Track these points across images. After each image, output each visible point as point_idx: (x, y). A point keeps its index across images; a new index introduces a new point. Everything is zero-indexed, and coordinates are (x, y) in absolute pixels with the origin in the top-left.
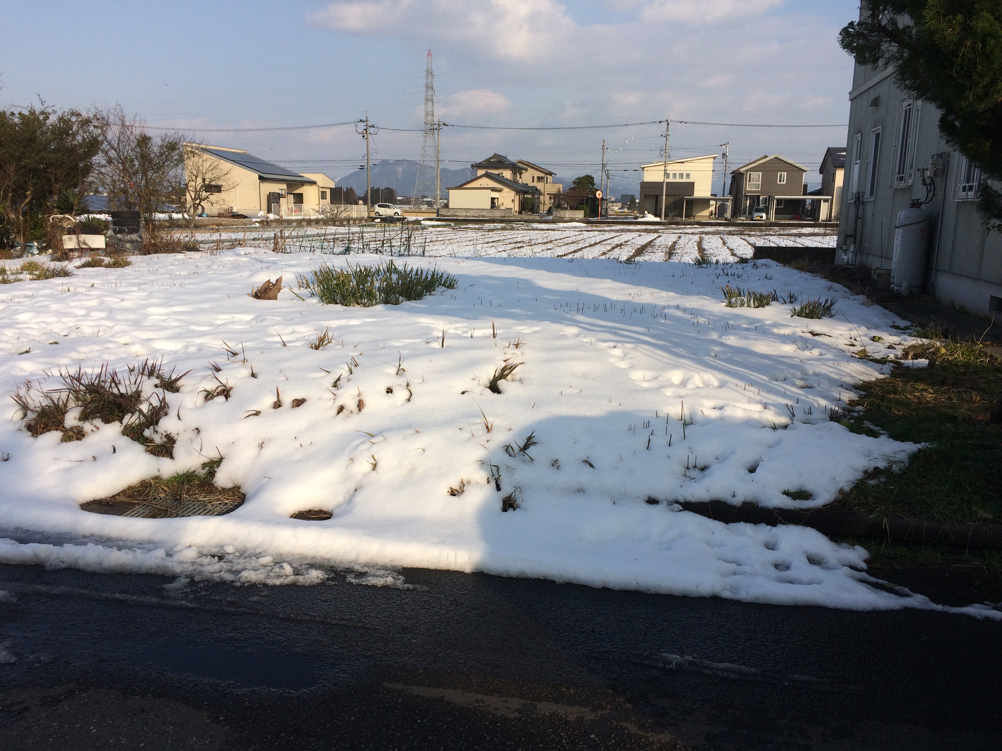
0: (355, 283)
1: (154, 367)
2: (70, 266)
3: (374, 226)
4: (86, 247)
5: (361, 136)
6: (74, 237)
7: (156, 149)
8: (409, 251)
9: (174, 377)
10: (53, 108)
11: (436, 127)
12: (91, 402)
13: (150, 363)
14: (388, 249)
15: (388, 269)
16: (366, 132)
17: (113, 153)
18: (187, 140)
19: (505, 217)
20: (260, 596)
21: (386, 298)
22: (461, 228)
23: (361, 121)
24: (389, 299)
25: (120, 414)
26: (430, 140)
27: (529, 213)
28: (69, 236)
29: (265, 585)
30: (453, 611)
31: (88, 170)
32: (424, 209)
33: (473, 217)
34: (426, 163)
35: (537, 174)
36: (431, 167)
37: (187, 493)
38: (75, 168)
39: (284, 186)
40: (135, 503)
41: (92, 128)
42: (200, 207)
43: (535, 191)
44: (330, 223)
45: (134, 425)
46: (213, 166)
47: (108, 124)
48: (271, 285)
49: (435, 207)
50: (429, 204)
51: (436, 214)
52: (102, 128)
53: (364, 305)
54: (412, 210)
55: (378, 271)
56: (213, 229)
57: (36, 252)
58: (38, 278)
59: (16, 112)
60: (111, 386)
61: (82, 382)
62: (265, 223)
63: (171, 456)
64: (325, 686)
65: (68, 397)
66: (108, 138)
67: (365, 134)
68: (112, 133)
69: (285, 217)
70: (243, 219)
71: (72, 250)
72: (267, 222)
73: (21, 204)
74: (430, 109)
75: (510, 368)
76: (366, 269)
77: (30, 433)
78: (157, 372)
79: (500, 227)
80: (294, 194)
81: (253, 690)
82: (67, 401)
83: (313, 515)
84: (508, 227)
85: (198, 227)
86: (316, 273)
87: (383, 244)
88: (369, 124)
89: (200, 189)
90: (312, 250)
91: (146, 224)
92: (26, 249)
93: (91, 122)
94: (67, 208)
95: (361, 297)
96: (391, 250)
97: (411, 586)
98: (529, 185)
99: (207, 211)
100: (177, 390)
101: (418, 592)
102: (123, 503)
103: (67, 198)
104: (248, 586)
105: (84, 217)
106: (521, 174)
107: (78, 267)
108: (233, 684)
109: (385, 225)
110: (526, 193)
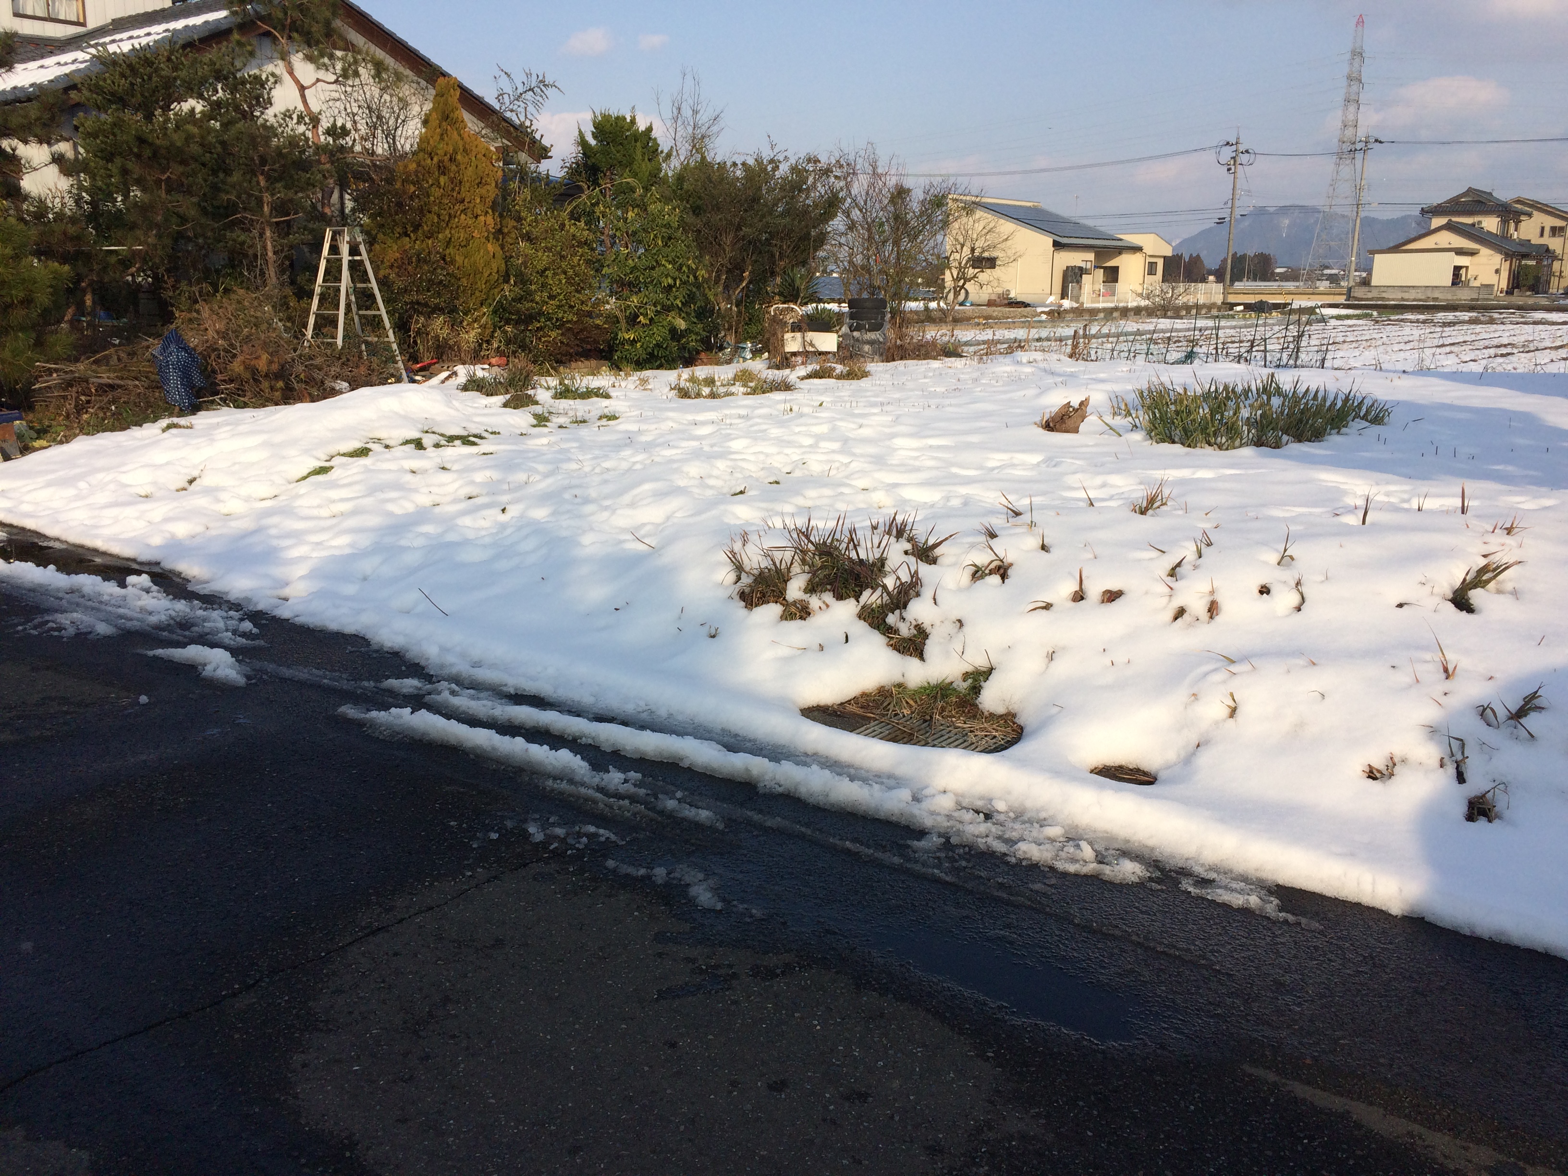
0: (1207, 410)
1: (904, 524)
2: (792, 375)
3: (1233, 317)
4: (813, 350)
5: (1226, 167)
6: (798, 335)
7: (915, 206)
8: (1297, 358)
9: (931, 542)
10: (786, 154)
11: (1359, 146)
12: (821, 568)
13: (899, 519)
14: (1259, 355)
15: (1265, 389)
16: (1235, 161)
17: (856, 214)
18: (960, 191)
19: (1477, 300)
20: (1045, 884)
21: (1259, 438)
22: (1390, 320)
23: (1228, 143)
24: (1264, 438)
25: (857, 589)
26: (1346, 170)
27: (1528, 293)
28: (793, 334)
29: (1052, 869)
30: (1366, 973)
31: (821, 240)
32: (1321, 289)
33: (1414, 300)
34: (1335, 209)
35: (1550, 222)
36: (1343, 216)
37: (940, 714)
38: (806, 237)
39: (1091, 256)
40: (870, 718)
41: (832, 179)
42: (963, 291)
43: (1546, 253)
44: (1158, 313)
45: (874, 606)
46: (988, 228)
47: (854, 173)
48: (1071, 409)
49: (1342, 284)
50: (1333, 279)
51: (1345, 297)
52: (845, 178)
53: (1220, 447)
54: (1300, 290)
55: (1247, 392)
56: (979, 324)
57: (749, 355)
58: (754, 392)
59: (739, 162)
60: (847, 548)
61: (812, 538)
62: (1057, 315)
63: (921, 656)
64: (1146, 1045)
65: (793, 558)
66: (853, 193)
67: (1232, 165)
68: (859, 186)
69: (1087, 305)
70: (1023, 309)
71: (794, 354)
72: (1059, 314)
73: (735, 289)
74: (1351, 117)
75: (1495, 570)
76: (1226, 388)
77: (743, 604)
78: (908, 532)
79: (1467, 318)
80: (1105, 268)
81: (1036, 1024)
82: (792, 564)
83: (1126, 774)
84: (1482, 318)
85: (958, 321)
86: (1141, 393)
87: (1252, 346)
88: (1242, 148)
89: (966, 264)
90: (1132, 355)
91: (892, 317)
92: (738, 350)
93: (832, 172)
94: (791, 295)
95: (1215, 434)
96: (1265, 356)
97: (1291, 918)
98: (1533, 242)
99: (972, 297)
100: (934, 561)
101: (1303, 929)
102: (855, 715)
103: (793, 281)
104: (1026, 867)
105: (811, 307)
106: (1518, 222)
107: (802, 379)
108: (1006, 1007)
109: (1250, 315)
110: (1525, 256)
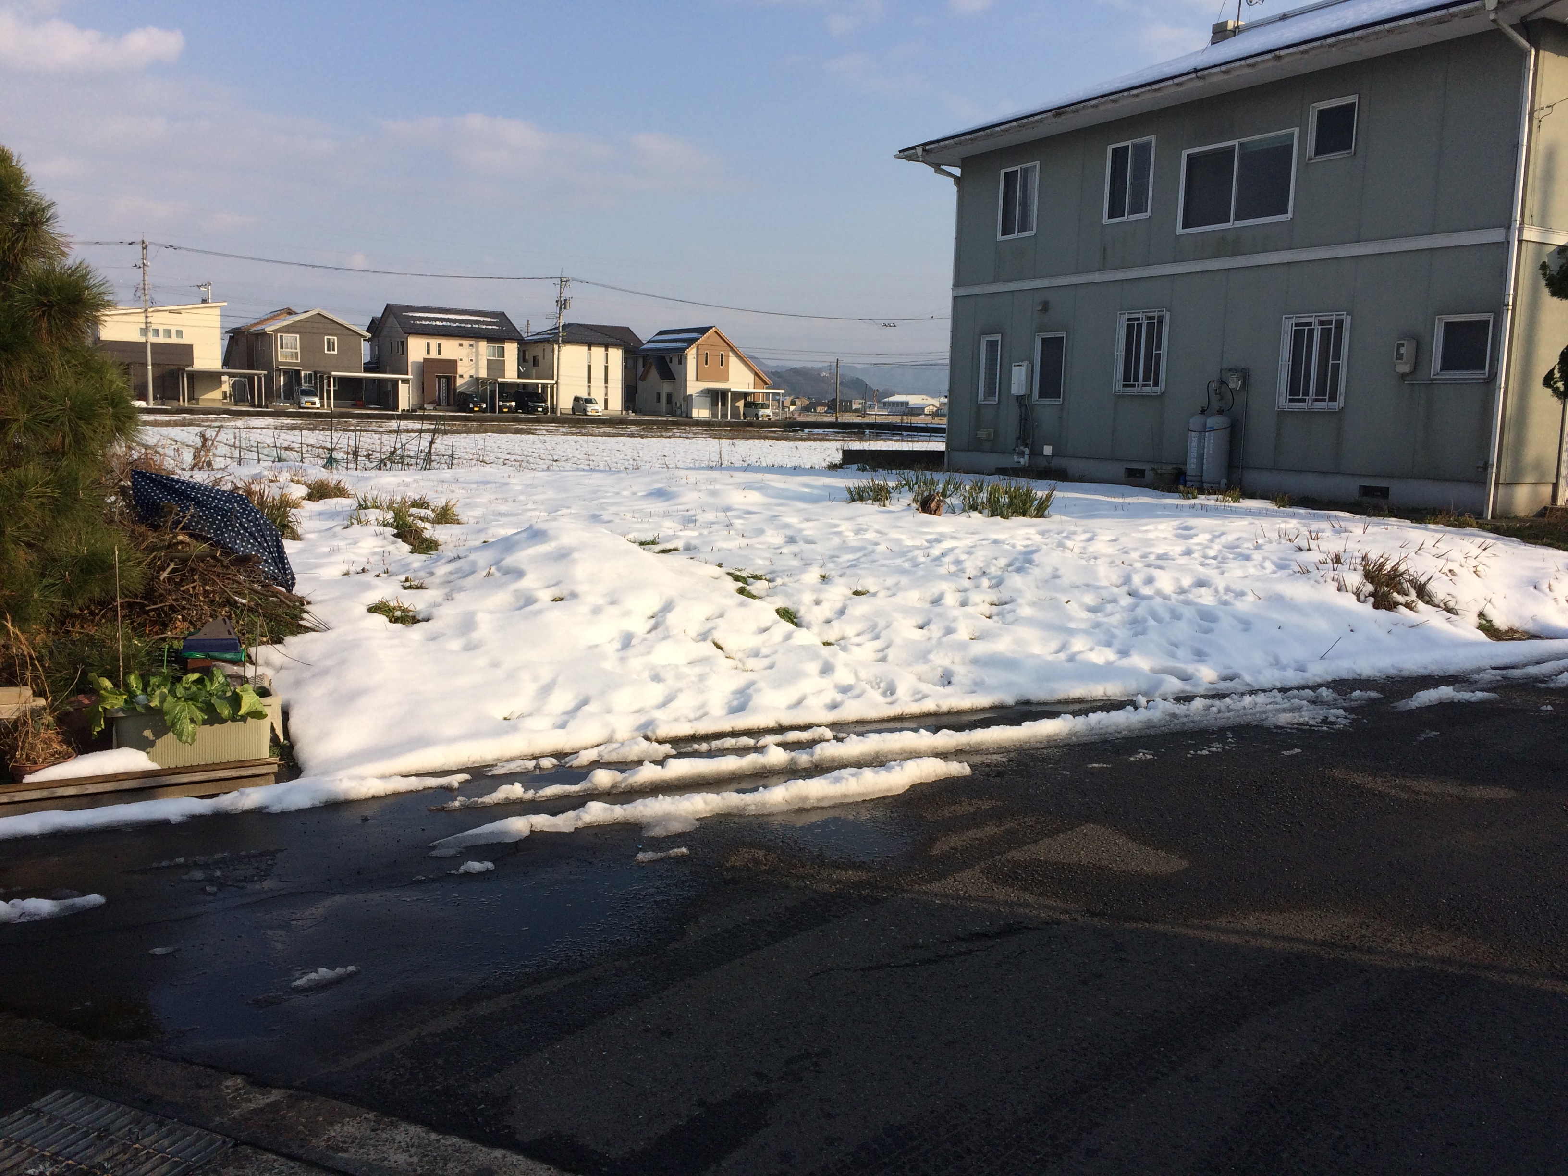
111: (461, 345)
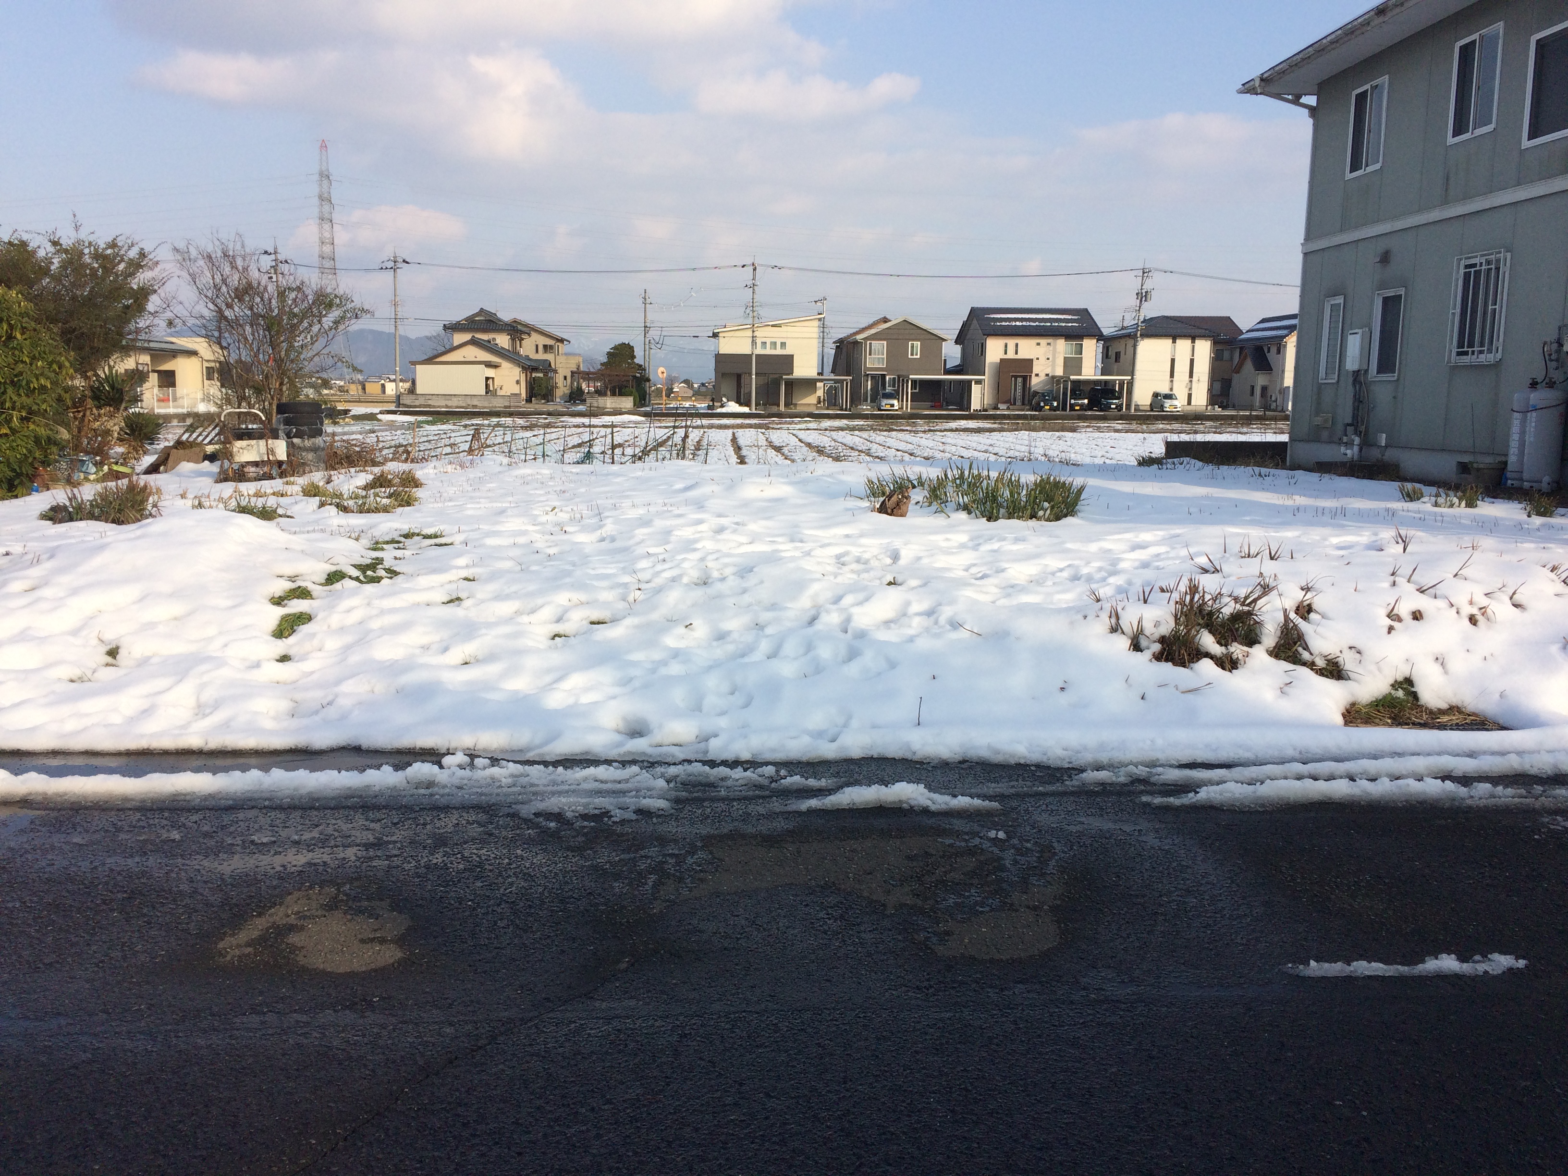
19: (510, 407)
23: (266, 252)
27: (543, 401)
35: (543, 341)
39: (147, 359)
43: (545, 367)
51: (397, 404)
74: (327, 235)
94: (112, 398)
98: (535, 358)
106: (521, 341)
110: (535, 369)
111: (1038, 344)
